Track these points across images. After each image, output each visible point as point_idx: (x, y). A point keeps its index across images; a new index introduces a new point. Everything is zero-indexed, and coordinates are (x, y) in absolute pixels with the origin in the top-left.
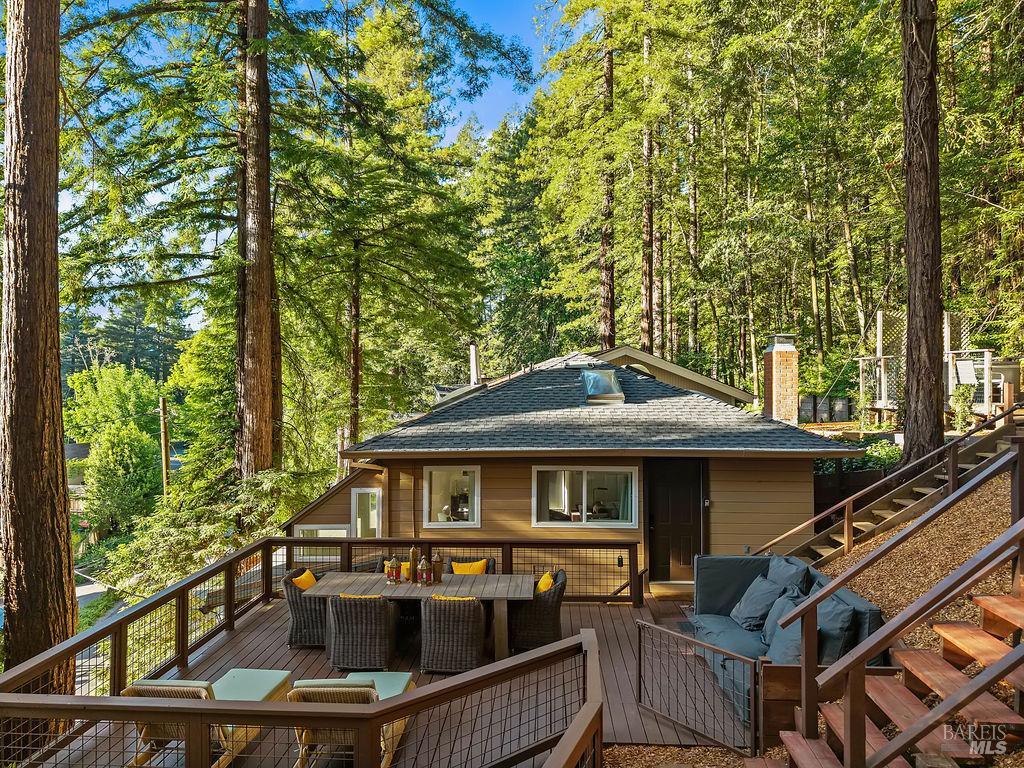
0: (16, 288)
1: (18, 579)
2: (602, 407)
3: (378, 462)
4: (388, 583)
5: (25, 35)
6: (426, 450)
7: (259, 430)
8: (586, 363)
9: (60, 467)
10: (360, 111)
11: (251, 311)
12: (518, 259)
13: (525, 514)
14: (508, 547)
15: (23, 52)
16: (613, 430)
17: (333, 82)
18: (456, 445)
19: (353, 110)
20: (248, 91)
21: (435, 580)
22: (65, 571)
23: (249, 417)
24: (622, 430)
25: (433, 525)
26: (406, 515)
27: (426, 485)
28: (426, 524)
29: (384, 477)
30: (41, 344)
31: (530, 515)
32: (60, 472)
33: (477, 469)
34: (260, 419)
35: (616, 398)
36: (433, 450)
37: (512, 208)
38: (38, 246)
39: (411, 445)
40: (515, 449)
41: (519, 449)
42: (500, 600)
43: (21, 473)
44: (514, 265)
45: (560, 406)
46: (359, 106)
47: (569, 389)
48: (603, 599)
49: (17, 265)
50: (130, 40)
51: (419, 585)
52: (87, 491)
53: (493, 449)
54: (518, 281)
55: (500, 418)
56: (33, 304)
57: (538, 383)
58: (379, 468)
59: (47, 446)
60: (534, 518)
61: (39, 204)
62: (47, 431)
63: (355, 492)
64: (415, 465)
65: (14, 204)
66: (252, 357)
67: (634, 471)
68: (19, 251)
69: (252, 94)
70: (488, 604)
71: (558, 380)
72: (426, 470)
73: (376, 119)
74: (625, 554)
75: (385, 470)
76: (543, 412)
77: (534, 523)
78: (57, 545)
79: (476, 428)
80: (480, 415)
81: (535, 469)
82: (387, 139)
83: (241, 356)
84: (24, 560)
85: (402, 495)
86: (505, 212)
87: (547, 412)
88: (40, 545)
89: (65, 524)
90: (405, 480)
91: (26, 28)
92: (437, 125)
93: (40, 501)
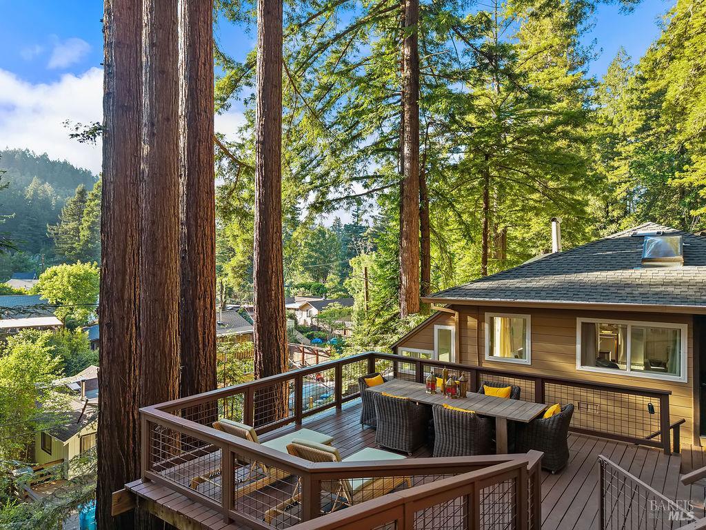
0: (259, 199)
1: (260, 362)
2: (658, 269)
3: (453, 307)
4: (427, 392)
5: (263, 56)
6: (482, 299)
7: (410, 287)
8: (656, 231)
9: (280, 301)
10: (491, 62)
11: (406, 209)
12: (656, 159)
13: (572, 358)
14: (540, 381)
15: (263, 66)
16: (662, 289)
17: (470, 45)
18: (506, 296)
19: (487, 61)
20: (405, 63)
21: (461, 396)
22: (282, 362)
23: (404, 278)
24: (670, 289)
25: (491, 358)
26: (471, 349)
27: (487, 326)
28: (487, 357)
29: (456, 317)
30: (271, 230)
31: (575, 358)
32: (280, 304)
33: (528, 317)
34: (411, 280)
35: (674, 261)
36: (487, 299)
37: (652, 117)
38: (269, 175)
39: (471, 296)
40: (556, 301)
41: (559, 302)
42: (501, 418)
43: (261, 303)
44: (651, 164)
45: (613, 268)
46: (490, 59)
47: (628, 254)
48: (637, 442)
49: (260, 186)
50: (349, 50)
51: (447, 397)
52: (352, 325)
53: (537, 301)
54: (655, 176)
55: (551, 277)
56: (267, 208)
57: (600, 250)
58: (452, 312)
59: (273, 288)
60: (578, 362)
61: (270, 150)
62: (273, 279)
63: (437, 327)
64: (479, 311)
65: (258, 152)
66: (406, 239)
67: (684, 328)
68: (261, 178)
69: (407, 65)
70: (491, 420)
71: (622, 246)
72: (487, 315)
73: (504, 63)
74: (656, 402)
75: (457, 313)
76: (595, 273)
77: (578, 367)
78: (278, 346)
79: (529, 285)
80: (536, 275)
81: (579, 321)
82: (512, 77)
83: (401, 238)
84: (262, 352)
85: (469, 333)
86: (645, 121)
87: (598, 273)
88: (270, 345)
89: (283, 334)
90: (472, 322)
91: (264, 52)
92: (582, 63)
93: (270, 319)
